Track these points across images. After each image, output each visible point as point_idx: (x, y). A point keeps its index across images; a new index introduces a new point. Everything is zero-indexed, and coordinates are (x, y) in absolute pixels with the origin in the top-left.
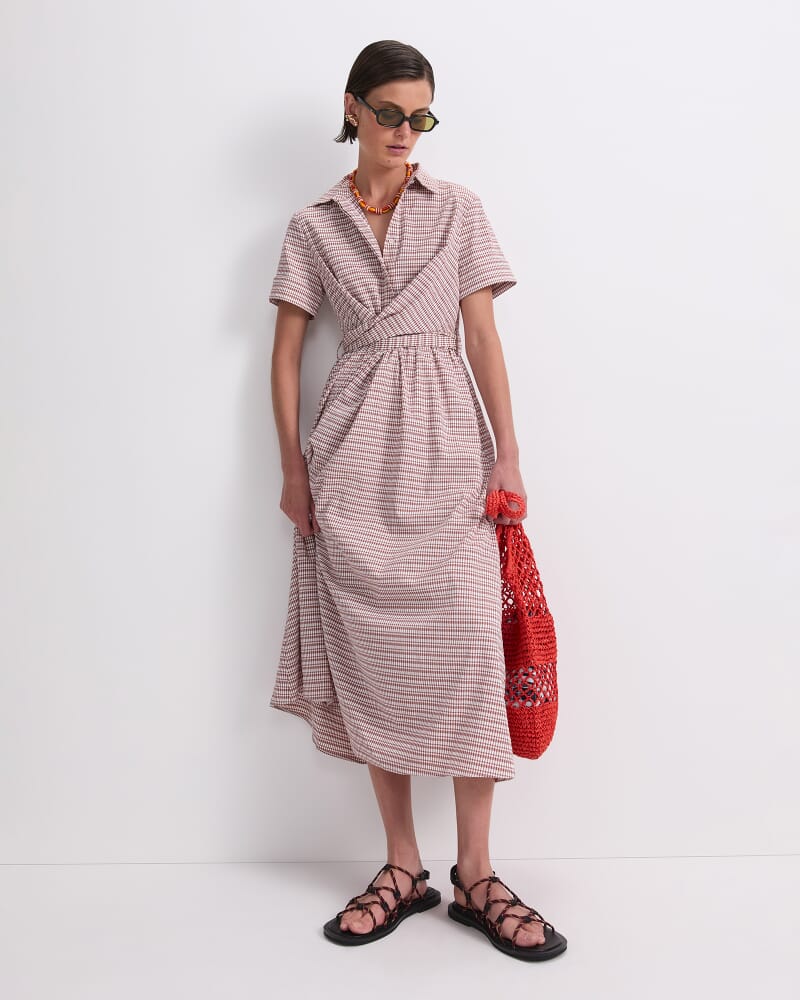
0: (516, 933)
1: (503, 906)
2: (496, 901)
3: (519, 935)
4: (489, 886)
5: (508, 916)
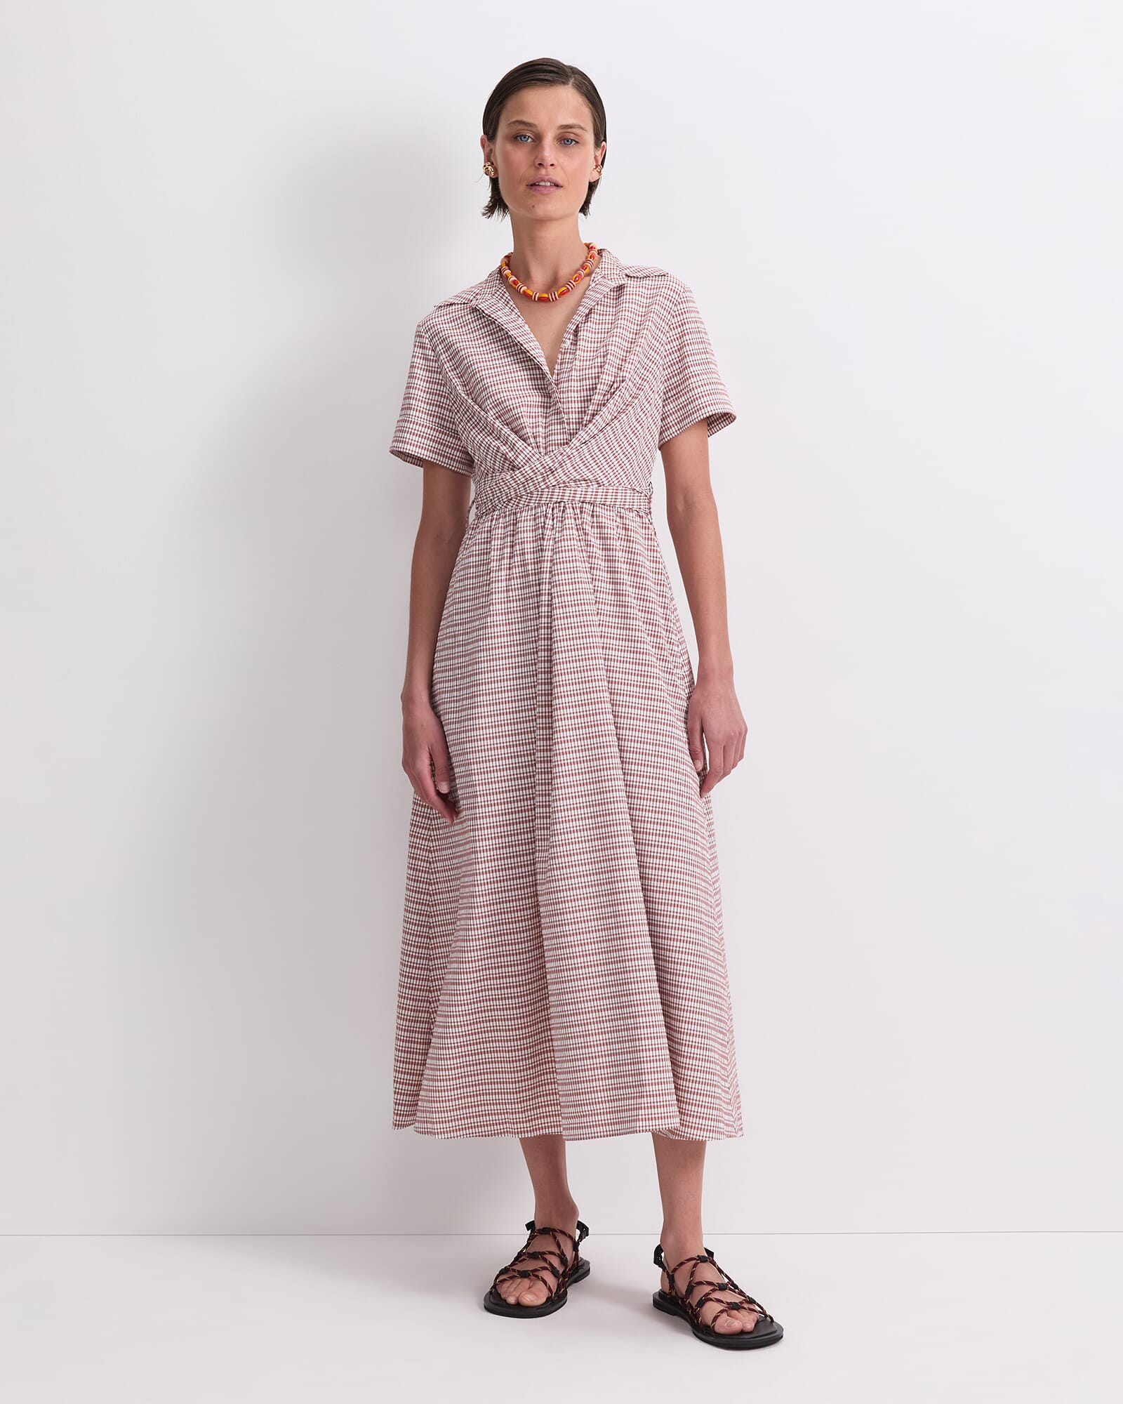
0: (715, 1318)
1: (708, 1289)
2: (700, 1283)
3: (719, 1321)
4: (695, 1266)
5: (711, 1300)
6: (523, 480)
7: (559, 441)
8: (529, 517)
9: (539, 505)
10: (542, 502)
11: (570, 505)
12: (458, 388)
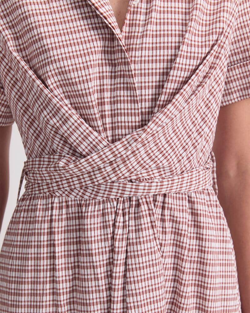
6: (89, 169)
7: (130, 124)
8: (96, 213)
9: (108, 200)
10: (111, 197)
11: (144, 200)
12: (8, 43)
